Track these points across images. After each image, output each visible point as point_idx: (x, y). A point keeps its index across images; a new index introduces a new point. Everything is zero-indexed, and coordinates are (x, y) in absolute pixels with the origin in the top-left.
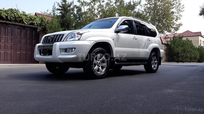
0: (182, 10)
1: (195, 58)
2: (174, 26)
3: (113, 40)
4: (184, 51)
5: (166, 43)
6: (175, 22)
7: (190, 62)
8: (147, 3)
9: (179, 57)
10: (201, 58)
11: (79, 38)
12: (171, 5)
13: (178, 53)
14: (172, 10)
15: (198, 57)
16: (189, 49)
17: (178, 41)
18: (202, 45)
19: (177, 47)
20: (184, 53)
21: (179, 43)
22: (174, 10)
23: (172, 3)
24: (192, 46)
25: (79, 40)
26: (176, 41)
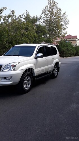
0: (68, 23)
1: (73, 54)
2: (62, 34)
3: (34, 64)
4: (67, 50)
5: (56, 44)
6: (63, 31)
7: (70, 57)
8: (45, 17)
9: (64, 54)
10: (76, 53)
11: (14, 69)
12: (61, 19)
13: (64, 51)
14: (61, 23)
15: (75, 53)
16: (70, 48)
17: (64, 43)
18: (77, 45)
19: (63, 47)
20: (67, 51)
21: (64, 45)
22: (62, 23)
23: (62, 18)
24: (72, 46)
25: (14, 70)
26: (62, 43)
